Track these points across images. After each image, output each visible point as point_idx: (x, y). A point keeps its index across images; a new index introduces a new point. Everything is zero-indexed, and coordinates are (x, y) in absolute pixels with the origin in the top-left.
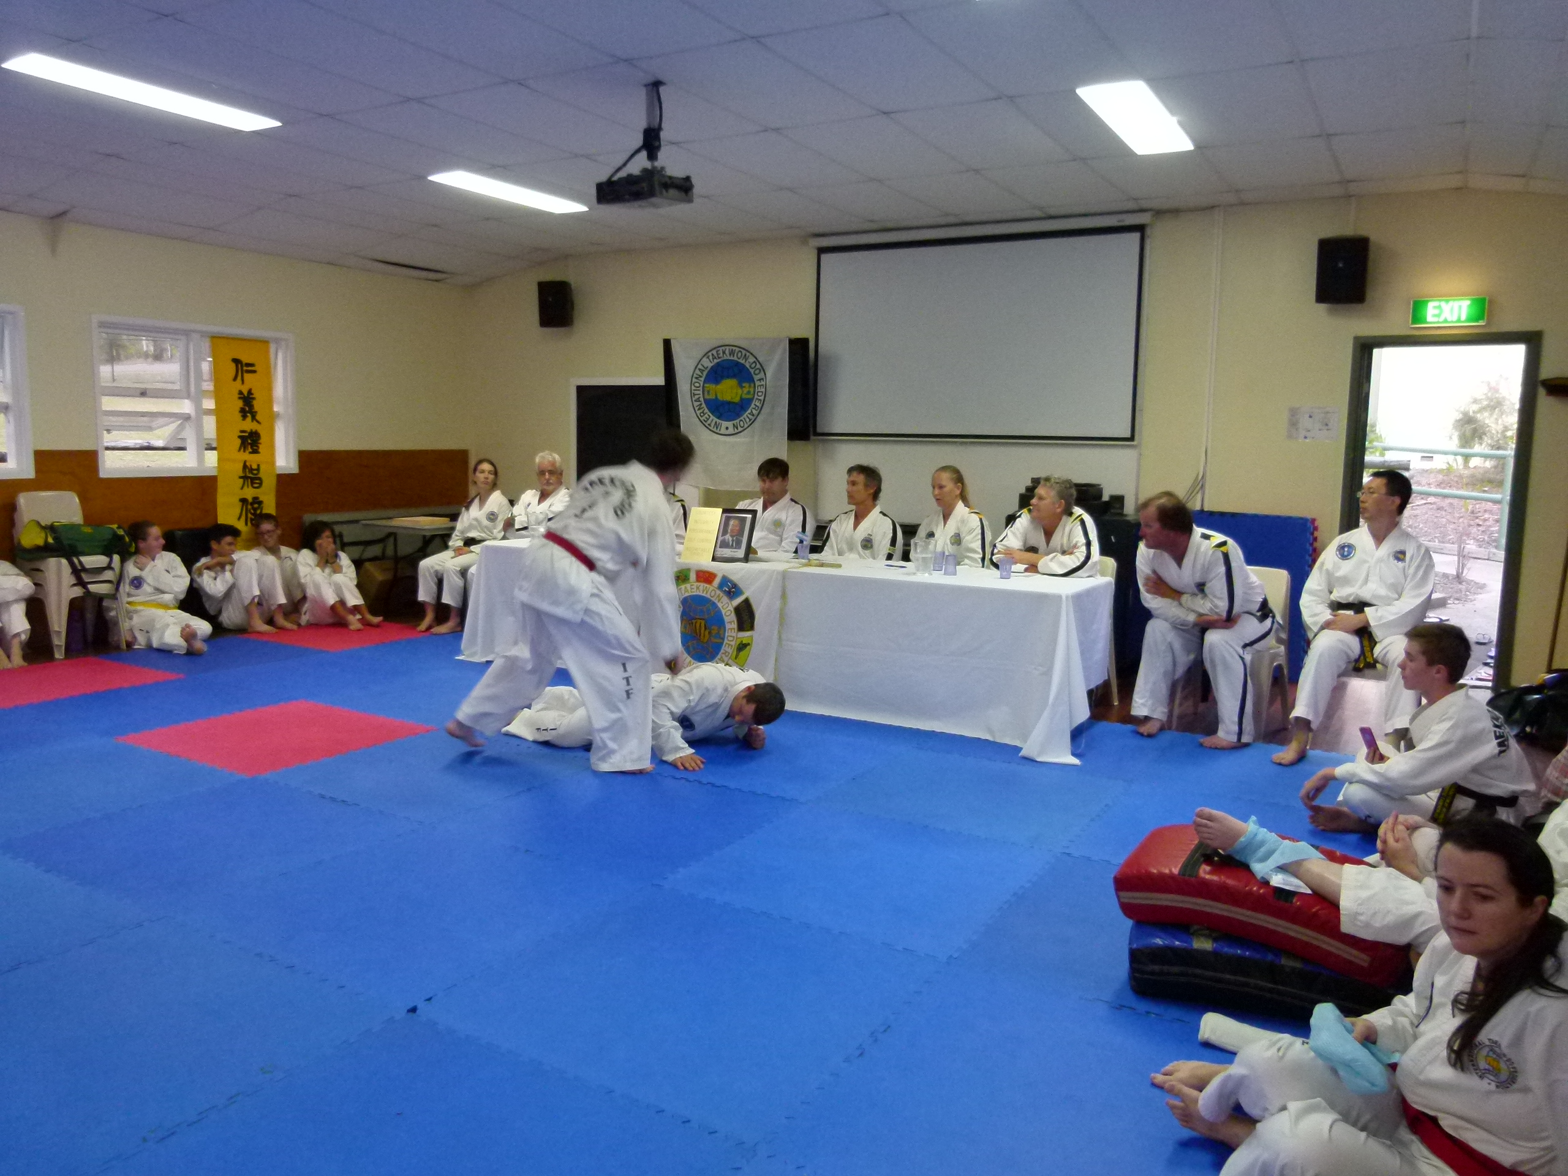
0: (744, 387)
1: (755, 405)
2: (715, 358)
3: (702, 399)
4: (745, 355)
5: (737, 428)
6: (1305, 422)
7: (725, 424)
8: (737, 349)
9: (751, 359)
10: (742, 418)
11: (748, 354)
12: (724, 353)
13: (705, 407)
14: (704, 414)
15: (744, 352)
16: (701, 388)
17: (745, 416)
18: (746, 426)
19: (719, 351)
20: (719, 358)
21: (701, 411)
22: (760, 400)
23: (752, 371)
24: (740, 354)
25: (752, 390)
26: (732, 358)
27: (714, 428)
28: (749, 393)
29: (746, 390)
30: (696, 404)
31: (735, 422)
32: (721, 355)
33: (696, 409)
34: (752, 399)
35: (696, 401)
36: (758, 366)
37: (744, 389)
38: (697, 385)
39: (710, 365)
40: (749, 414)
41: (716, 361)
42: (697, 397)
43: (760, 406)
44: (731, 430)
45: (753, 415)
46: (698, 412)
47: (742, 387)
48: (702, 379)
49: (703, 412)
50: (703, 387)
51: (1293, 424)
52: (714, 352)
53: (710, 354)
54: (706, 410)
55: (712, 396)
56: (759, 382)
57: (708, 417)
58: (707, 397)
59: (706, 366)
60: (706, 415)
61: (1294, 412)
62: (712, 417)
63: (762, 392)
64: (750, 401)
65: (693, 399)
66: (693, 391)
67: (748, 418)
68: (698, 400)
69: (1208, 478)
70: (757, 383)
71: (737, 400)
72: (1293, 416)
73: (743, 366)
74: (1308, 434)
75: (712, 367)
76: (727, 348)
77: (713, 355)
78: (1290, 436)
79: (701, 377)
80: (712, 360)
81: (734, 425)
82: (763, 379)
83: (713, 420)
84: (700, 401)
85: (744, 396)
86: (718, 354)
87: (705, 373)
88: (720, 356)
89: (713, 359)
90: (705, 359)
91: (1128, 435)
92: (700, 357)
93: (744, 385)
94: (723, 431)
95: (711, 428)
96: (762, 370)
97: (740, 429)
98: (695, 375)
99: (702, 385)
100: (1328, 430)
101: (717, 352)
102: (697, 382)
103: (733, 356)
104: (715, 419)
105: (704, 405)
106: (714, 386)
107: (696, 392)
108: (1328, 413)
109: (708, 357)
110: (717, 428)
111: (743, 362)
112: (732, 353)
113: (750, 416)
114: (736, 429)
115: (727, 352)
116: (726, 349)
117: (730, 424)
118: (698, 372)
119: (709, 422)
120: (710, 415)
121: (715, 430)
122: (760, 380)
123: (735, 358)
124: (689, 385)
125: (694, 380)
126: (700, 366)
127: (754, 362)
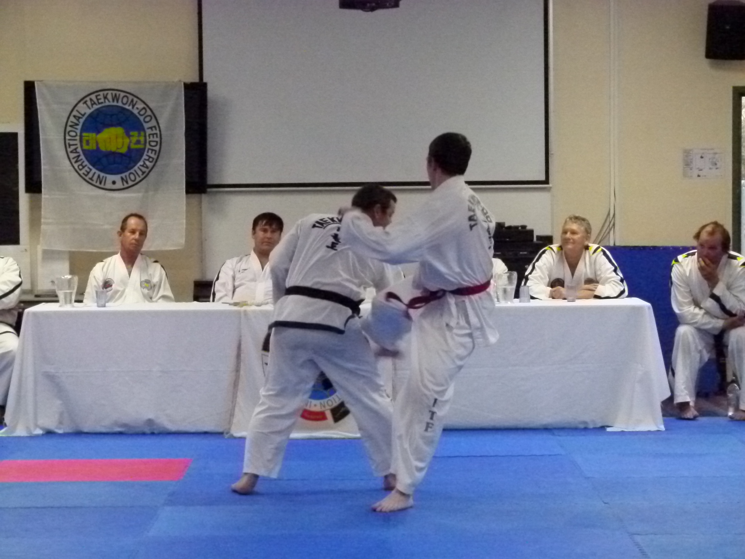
0: (133, 136)
1: (147, 155)
2: (95, 103)
3: (79, 150)
4: (132, 101)
5: (127, 182)
6: (697, 163)
7: (110, 178)
8: (122, 94)
9: (140, 106)
10: (132, 171)
11: (135, 100)
12: (105, 98)
13: (84, 159)
14: (84, 167)
15: (131, 97)
16: (78, 138)
17: (136, 168)
18: (138, 179)
19: (99, 95)
20: (99, 103)
21: (79, 163)
22: (155, 151)
23: (141, 118)
24: (125, 100)
25: (142, 139)
26: (115, 103)
27: (96, 182)
28: (138, 142)
29: (134, 139)
30: (72, 155)
31: (123, 175)
32: (102, 100)
33: (73, 161)
34: (144, 149)
35: (72, 152)
36: (149, 113)
37: (132, 138)
38: (73, 134)
39: (88, 112)
40: (143, 166)
41: (96, 107)
42: (73, 148)
43: (155, 157)
44: (119, 185)
45: (147, 167)
46: (76, 165)
47: (129, 136)
48: (79, 127)
49: (81, 165)
50: (81, 137)
51: (688, 164)
52: (93, 97)
53: (88, 99)
54: (86, 163)
55: (92, 146)
56: (150, 130)
57: (88, 170)
58: (85, 147)
59: (83, 113)
60: (86, 168)
61: (687, 153)
62: (94, 170)
63: (157, 142)
64: (140, 153)
65: (69, 150)
66: (67, 142)
67: (141, 170)
68: (75, 151)
69: (617, 216)
70: (149, 132)
71: (124, 150)
72: (687, 156)
73: (132, 113)
74: (701, 173)
75: (91, 115)
76: (110, 92)
77: (91, 100)
78: (685, 175)
79: (77, 125)
80: (90, 106)
81: (122, 179)
82: (155, 127)
83: (95, 173)
84: (76, 152)
85: (133, 146)
86: (98, 100)
87: (82, 121)
88: (100, 101)
89: (92, 105)
90: (81, 104)
91: (543, 178)
92: (75, 102)
93: (132, 133)
94: (109, 185)
95: (94, 183)
96: (153, 118)
97: (131, 183)
98: (70, 123)
99: (79, 134)
100: (717, 168)
101: (96, 96)
102: (71, 131)
103: (117, 101)
104: (98, 172)
105: (82, 157)
106: (94, 135)
107: (72, 142)
108: (716, 153)
109: (85, 103)
110: (101, 183)
111: (130, 108)
112: (115, 98)
113: (144, 169)
114: (125, 183)
115: (109, 97)
116: (107, 94)
117: (117, 178)
118: (72, 119)
119: (90, 175)
120: (91, 167)
121: (98, 184)
122: (151, 128)
123: (120, 104)
124: (63, 134)
125: (69, 129)
126: (75, 113)
127: (144, 108)
